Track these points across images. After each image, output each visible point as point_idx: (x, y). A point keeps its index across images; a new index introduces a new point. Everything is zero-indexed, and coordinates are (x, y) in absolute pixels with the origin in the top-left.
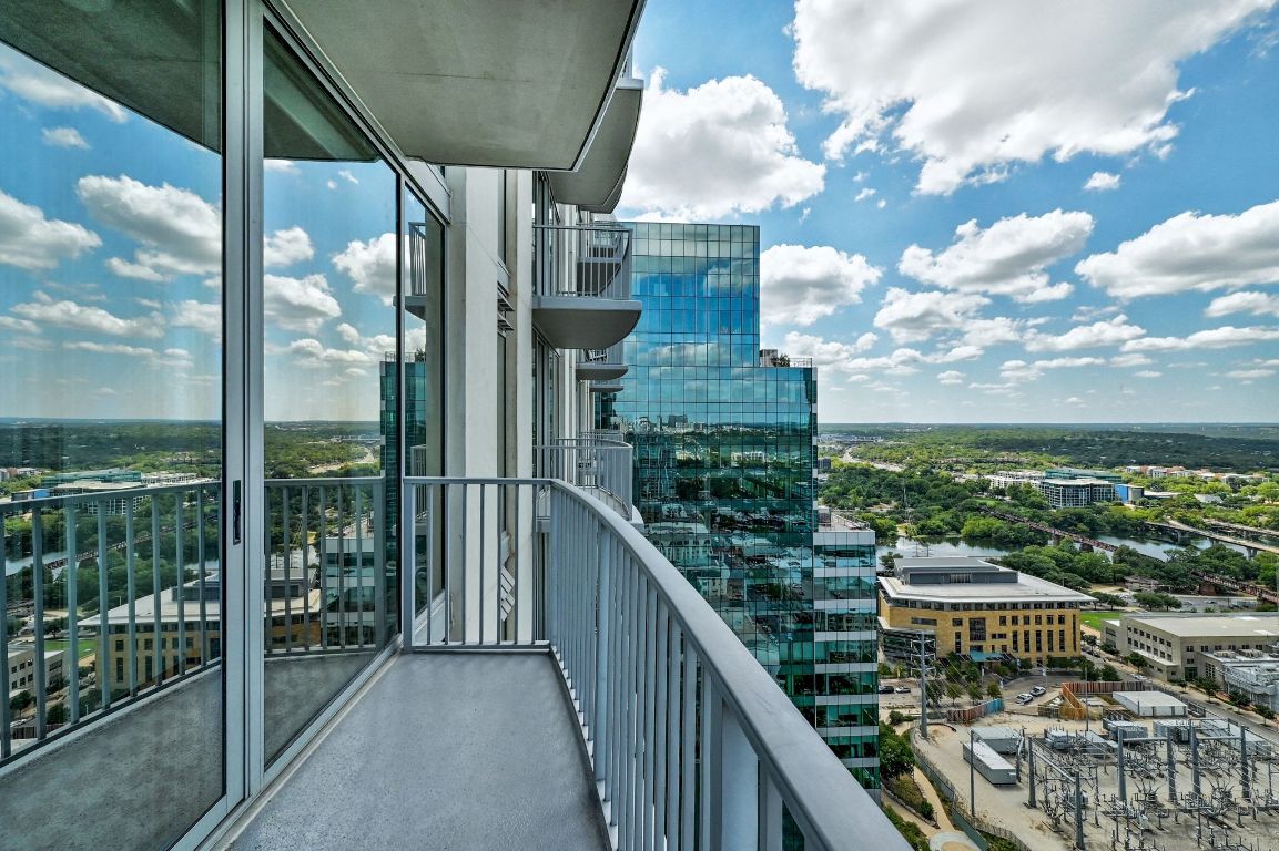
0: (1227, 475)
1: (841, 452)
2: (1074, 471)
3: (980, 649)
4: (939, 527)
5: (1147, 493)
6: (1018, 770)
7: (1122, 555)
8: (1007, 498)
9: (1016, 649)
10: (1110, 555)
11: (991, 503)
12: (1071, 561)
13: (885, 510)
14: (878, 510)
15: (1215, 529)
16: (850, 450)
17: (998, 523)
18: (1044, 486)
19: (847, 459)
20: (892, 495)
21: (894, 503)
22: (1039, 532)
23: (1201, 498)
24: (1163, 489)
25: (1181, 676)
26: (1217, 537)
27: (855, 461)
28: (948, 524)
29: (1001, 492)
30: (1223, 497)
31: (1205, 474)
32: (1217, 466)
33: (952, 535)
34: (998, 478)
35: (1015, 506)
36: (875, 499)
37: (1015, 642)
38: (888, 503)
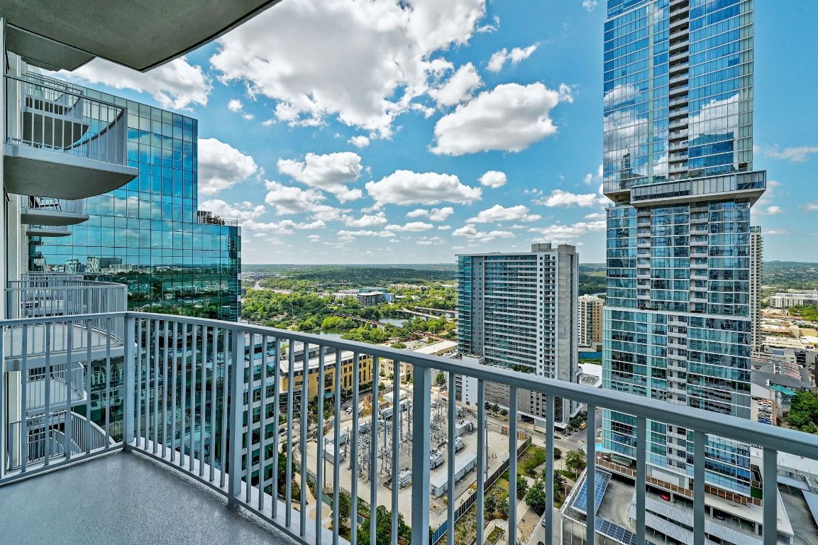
0: (421, 286)
1: (253, 284)
2: (371, 288)
3: (329, 390)
4: (310, 325)
5: (397, 297)
6: (346, 451)
7: (389, 327)
8: (343, 305)
9: (345, 385)
10: (383, 328)
11: (335, 308)
12: (369, 334)
13: (280, 319)
14: (277, 319)
15: (417, 310)
16: (258, 282)
17: (339, 319)
18: (359, 297)
19: (257, 288)
20: (284, 309)
21: (286, 314)
22: (356, 321)
23: (413, 297)
24: (401, 295)
25: (405, 380)
26: (418, 313)
27: (262, 289)
28: (316, 322)
29: (340, 302)
30: (419, 296)
31: (414, 286)
32: (418, 283)
33: (317, 328)
34: (339, 294)
35: (346, 308)
36: (274, 313)
37: (345, 382)
38: (282, 314)
